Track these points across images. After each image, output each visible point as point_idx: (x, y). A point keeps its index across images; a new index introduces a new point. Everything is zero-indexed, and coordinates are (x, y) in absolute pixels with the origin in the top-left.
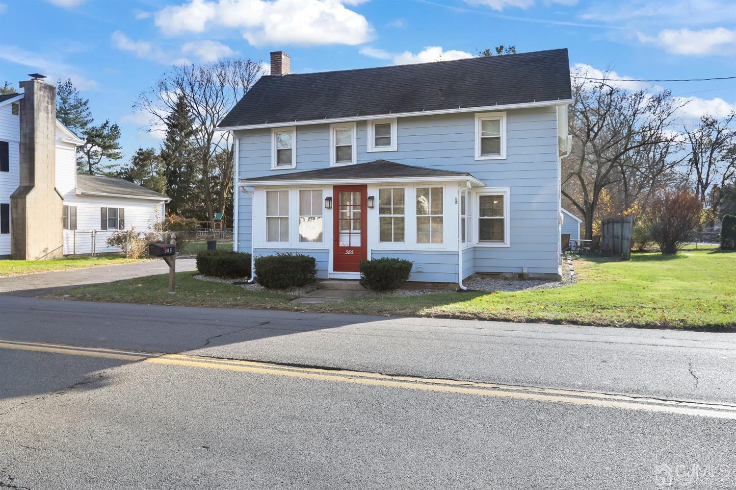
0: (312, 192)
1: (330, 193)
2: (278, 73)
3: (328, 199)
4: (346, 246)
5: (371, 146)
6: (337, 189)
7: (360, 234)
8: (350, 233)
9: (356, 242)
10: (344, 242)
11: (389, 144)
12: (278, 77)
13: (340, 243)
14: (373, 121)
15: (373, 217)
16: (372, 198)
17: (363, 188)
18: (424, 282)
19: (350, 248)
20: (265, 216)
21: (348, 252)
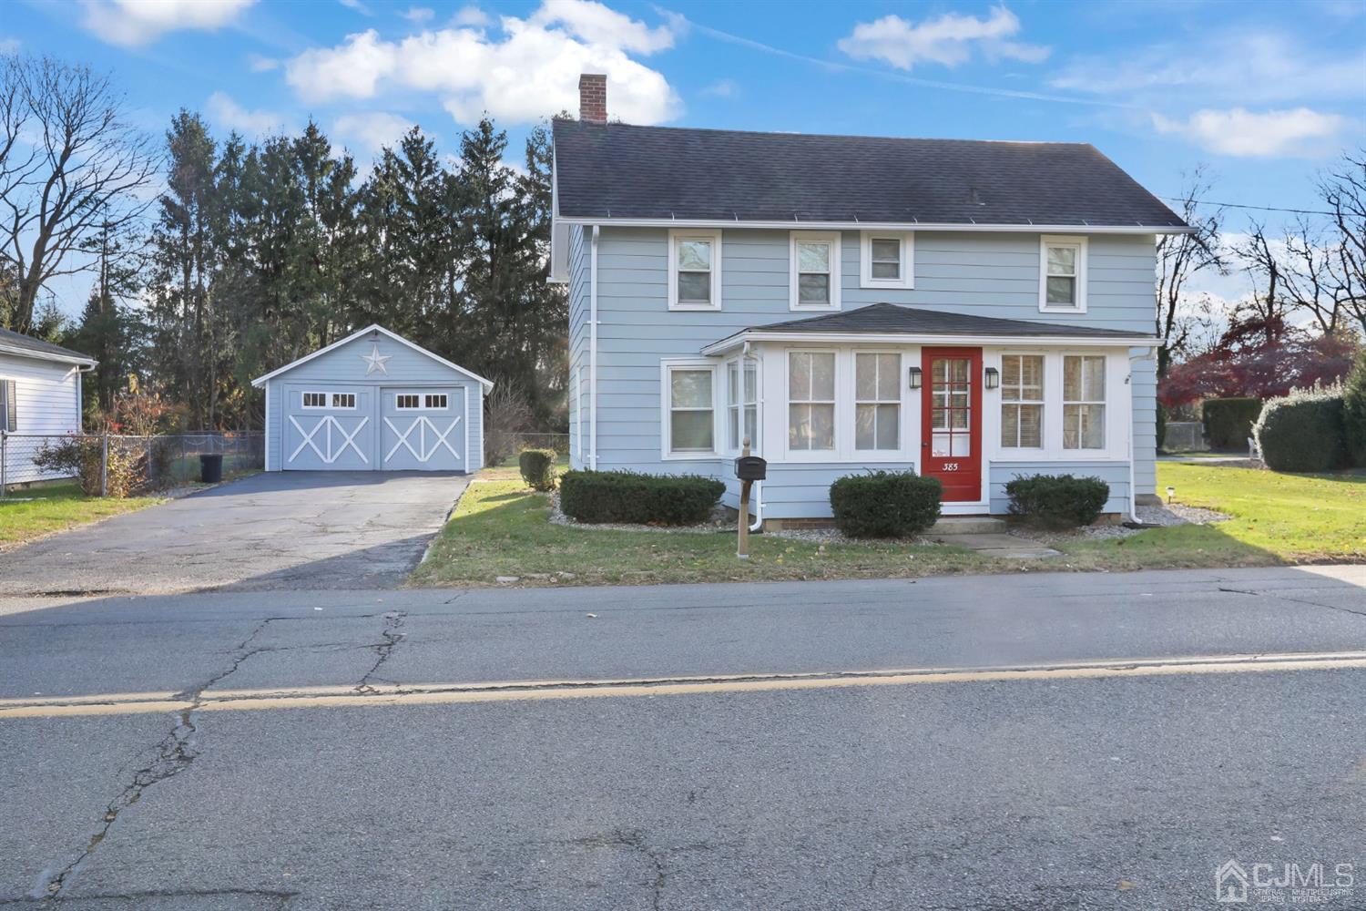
0: (877, 357)
1: (914, 360)
2: (597, 118)
3: (913, 371)
4: (944, 455)
5: (867, 280)
6: (929, 352)
7: (969, 435)
8: (951, 433)
9: (961, 448)
10: (940, 448)
11: (897, 276)
12: (598, 125)
13: (933, 451)
14: (870, 232)
15: (992, 403)
16: (991, 371)
17: (975, 352)
18: (1110, 514)
19: (951, 460)
20: (788, 402)
21: (948, 467)
